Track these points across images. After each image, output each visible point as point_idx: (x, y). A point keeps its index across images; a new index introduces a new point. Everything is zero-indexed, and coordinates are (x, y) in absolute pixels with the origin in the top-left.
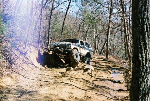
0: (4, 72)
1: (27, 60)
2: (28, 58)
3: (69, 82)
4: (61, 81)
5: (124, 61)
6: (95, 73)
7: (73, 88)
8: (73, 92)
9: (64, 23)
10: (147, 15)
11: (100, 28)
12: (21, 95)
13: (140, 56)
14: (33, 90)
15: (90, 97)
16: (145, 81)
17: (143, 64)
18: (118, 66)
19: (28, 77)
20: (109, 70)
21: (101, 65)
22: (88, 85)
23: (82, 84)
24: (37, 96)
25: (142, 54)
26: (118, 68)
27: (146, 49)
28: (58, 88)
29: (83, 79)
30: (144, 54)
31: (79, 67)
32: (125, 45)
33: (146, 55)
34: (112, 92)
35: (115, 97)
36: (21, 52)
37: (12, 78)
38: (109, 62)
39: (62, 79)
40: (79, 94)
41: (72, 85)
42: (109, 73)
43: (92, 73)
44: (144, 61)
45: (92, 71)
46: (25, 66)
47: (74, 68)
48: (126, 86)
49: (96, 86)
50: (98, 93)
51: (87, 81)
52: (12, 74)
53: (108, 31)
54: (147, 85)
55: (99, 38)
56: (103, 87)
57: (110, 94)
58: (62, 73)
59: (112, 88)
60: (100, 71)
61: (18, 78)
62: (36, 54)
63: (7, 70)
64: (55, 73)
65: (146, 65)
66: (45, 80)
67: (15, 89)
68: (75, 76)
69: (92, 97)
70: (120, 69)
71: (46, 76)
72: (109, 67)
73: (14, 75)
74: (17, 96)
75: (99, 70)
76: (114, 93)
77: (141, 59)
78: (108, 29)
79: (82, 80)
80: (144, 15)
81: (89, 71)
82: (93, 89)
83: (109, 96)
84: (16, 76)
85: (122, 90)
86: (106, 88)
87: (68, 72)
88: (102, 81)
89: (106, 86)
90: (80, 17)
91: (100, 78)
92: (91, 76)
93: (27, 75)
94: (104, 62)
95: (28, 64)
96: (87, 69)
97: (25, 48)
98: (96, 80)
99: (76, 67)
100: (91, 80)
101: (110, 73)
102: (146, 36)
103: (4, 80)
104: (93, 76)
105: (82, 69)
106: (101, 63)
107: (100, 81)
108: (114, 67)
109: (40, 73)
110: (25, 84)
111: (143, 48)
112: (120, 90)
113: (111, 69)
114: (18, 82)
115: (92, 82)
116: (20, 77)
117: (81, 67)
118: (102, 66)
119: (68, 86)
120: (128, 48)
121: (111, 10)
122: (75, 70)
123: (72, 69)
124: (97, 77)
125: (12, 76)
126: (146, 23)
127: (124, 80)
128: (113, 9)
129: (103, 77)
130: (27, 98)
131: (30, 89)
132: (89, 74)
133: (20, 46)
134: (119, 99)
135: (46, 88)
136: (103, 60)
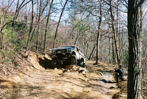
0: (13, 72)
1: (28, 63)
2: (29, 61)
3: (68, 80)
4: (61, 80)
5: (113, 65)
6: (88, 74)
7: (73, 85)
8: (73, 88)
9: (57, 30)
10: (138, 24)
12: (32, 89)
13: (134, 50)
14: (40, 86)
15: (88, 92)
16: (137, 65)
17: (136, 55)
18: (107, 69)
19: (33, 77)
20: (100, 73)
22: (84, 83)
23: (79, 82)
24: (45, 90)
25: (135, 48)
26: (107, 70)
27: (137, 45)
28: (61, 85)
29: (79, 78)
30: (136, 49)
31: (73, 69)
32: (113, 51)
33: (137, 49)
34: (105, 89)
35: (108, 93)
36: (22, 56)
37: (20, 76)
38: (99, 66)
39: (62, 78)
40: (79, 90)
41: (71, 83)
42: (100, 75)
43: (86, 74)
44: (136, 53)
45: (86, 72)
46: (28, 68)
47: (70, 70)
48: (116, 85)
49: (90, 84)
50: (94, 89)
51: (83, 80)
52: (20, 73)
53: (98, 37)
54: (139, 68)
55: (88, 45)
56: (97, 85)
57: (104, 91)
58: (60, 74)
59: (105, 86)
60: (93, 73)
61: (26, 78)
62: (34, 57)
63: (15, 70)
64: (54, 74)
65: (137, 55)
66: (47, 79)
67: (25, 85)
68: (72, 76)
69: (90, 91)
70: (110, 72)
71: (48, 76)
72: (100, 70)
74: (29, 90)
75: (91, 72)
76: (107, 90)
77: (134, 52)
79: (79, 79)
80: (136, 24)
81: (84, 73)
82: (89, 86)
83: (103, 92)
84: (23, 75)
85: (114, 88)
86: (100, 86)
87: (65, 73)
88: (96, 81)
89: (100, 84)
91: (94, 78)
92: (86, 76)
93: (31, 75)
94: (94, 66)
95: (29, 66)
96: (82, 71)
97: (25, 52)
98: (91, 80)
99: (71, 70)
100: (86, 79)
101: (102, 75)
102: (137, 37)
103: (15, 78)
104: (87, 77)
105: (77, 71)
106: (92, 67)
107: (94, 81)
108: (104, 70)
109: (42, 74)
110: (32, 82)
111: (135, 45)
112: (112, 88)
113: (102, 71)
114: (26, 80)
115: (87, 81)
116: (26, 76)
117: (76, 70)
118: (93, 70)
119: (68, 83)
120: (117, 52)
121: (100, 18)
122: (71, 71)
123: (69, 70)
124: (91, 78)
125: (20, 75)
126: (137, 29)
127: (114, 80)
128: (102, 18)
129: (96, 78)
130: (38, 92)
131: (37, 85)
132: (83, 75)
133: (21, 50)
134: (112, 94)
135: (51, 85)
136: (93, 65)
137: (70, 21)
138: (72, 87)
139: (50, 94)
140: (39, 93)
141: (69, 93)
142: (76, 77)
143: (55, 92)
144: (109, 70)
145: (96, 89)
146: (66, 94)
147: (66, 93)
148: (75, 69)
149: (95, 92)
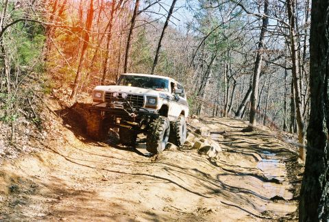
0: (24, 148)
3: (164, 175)
4: (147, 173)
5: (289, 134)
6: (223, 158)
7: (173, 189)
8: (173, 198)
9: (159, 46)
11: (238, 59)
12: (59, 198)
13: (325, 124)
14: (85, 189)
15: (210, 211)
18: (274, 145)
19: (76, 161)
20: (255, 154)
21: (238, 141)
22: (207, 184)
23: (193, 180)
24: (93, 202)
26: (273, 148)
28: (142, 187)
29: (196, 170)
31: (188, 142)
32: (292, 98)
34: (258, 202)
35: (264, 213)
36: (61, 105)
37: (41, 160)
38: (254, 135)
39: (150, 167)
40: (187, 203)
41: (171, 181)
42: (254, 160)
43: (217, 157)
45: (217, 152)
48: (290, 190)
49: (224, 186)
50: (229, 202)
51: (205, 175)
52: (42, 152)
53: (257, 67)
55: (235, 82)
56: (240, 190)
57: (254, 206)
60: (235, 154)
61: (54, 162)
63: (30, 143)
66: (112, 169)
67: (45, 185)
68: (179, 162)
69: (213, 210)
70: (279, 152)
71: (115, 161)
72: (255, 147)
73: (45, 154)
74: (50, 200)
75: (232, 151)
76: (263, 204)
77: (325, 131)
78: (257, 63)
79: (194, 172)
81: (211, 154)
82: (217, 192)
83: (251, 210)
84: (50, 157)
85: (281, 199)
86: (247, 192)
87: (164, 152)
88: (239, 177)
89: (247, 187)
90: (196, 34)
91: (234, 169)
92: (215, 164)
93: (73, 156)
94: (243, 134)
97: (71, 97)
98: (225, 174)
100: (214, 172)
101: (257, 160)
104: (218, 164)
105: (194, 148)
106: (237, 137)
107: (233, 177)
108: (265, 148)
110: (68, 175)
112: (276, 199)
113: (260, 151)
114: (53, 170)
115: (215, 177)
116: (56, 160)
117: (193, 144)
118: (239, 145)
119: (162, 184)
120: (298, 106)
121: (265, 21)
122: (179, 149)
123: (173, 147)
124: (227, 168)
125: (41, 156)
127: (285, 175)
128: (269, 20)
129: (240, 169)
130: (71, 206)
131: (79, 187)
132: (209, 159)
133: (61, 92)
134: (274, 217)
135: (115, 186)
136: (242, 131)
137: (197, 26)
138: (171, 195)
139: (103, 216)
140: (73, 210)
141: (159, 212)
142: (187, 166)
143: (117, 211)
144: (277, 148)
145: (235, 199)
146: (147, 216)
147: (148, 213)
148: (193, 141)
149: (229, 210)
